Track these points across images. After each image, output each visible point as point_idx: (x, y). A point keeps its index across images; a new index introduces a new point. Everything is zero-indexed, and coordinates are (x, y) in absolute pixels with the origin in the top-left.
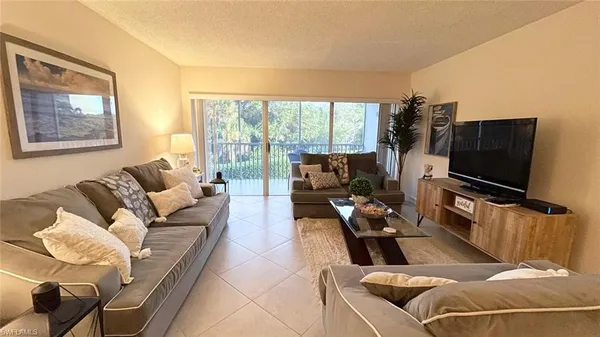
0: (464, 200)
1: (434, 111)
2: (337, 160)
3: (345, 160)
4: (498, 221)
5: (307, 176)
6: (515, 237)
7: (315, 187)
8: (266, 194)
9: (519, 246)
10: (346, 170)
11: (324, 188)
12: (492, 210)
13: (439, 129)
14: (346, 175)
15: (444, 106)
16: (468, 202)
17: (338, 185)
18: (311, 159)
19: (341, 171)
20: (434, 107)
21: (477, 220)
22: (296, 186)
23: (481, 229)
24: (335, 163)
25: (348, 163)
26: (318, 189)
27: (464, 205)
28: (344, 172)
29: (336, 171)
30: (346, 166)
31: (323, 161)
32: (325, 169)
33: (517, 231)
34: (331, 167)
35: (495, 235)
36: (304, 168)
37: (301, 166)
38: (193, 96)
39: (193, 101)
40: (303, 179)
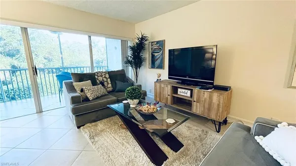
0: (184, 90)
1: (152, 45)
2: (102, 76)
3: (107, 76)
4: (208, 99)
5: (82, 90)
6: (219, 105)
7: (91, 98)
8: (40, 111)
9: (221, 109)
10: (110, 82)
11: (98, 98)
12: (204, 94)
13: (156, 54)
14: (110, 85)
15: (158, 42)
16: (186, 91)
17: (106, 93)
18: (81, 77)
19: (106, 84)
20: (152, 43)
21: (195, 100)
22: (74, 100)
23: (198, 104)
24: (100, 79)
25: (110, 77)
26: (94, 99)
27: (184, 93)
28: (108, 84)
29: (102, 83)
30: (109, 80)
31: (91, 78)
32: (94, 83)
33: (219, 102)
34: (98, 81)
35: (207, 106)
36: (78, 85)
37: (74, 84)
40: (79, 94)
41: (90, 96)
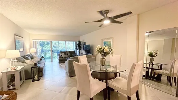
3: (69, 52)
5: (62, 55)
8: (52, 61)
11: (65, 57)
13: (84, 46)
15: (84, 42)
17: (68, 57)
18: (62, 52)
22: (59, 57)
24: (67, 53)
28: (69, 54)
29: (67, 54)
31: (65, 53)
37: (60, 54)
38: (33, 40)
39: (33, 41)
40: (61, 56)
41: (63, 57)
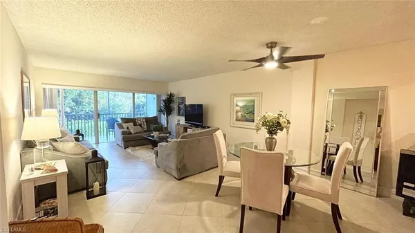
0: (189, 129)
2: (140, 120)
3: (144, 120)
5: (128, 128)
7: (132, 133)
8: (97, 143)
10: (146, 125)
11: (137, 133)
13: (181, 106)
14: (146, 127)
15: (181, 98)
16: (191, 130)
17: (143, 131)
18: (126, 121)
20: (178, 98)
22: (123, 133)
24: (139, 122)
25: (146, 121)
26: (135, 133)
28: (144, 125)
29: (140, 125)
30: (145, 123)
31: (133, 121)
32: (135, 125)
34: (138, 124)
36: (125, 125)
37: (123, 124)
38: (44, 86)
39: (44, 89)
40: (126, 130)
41: (132, 131)
